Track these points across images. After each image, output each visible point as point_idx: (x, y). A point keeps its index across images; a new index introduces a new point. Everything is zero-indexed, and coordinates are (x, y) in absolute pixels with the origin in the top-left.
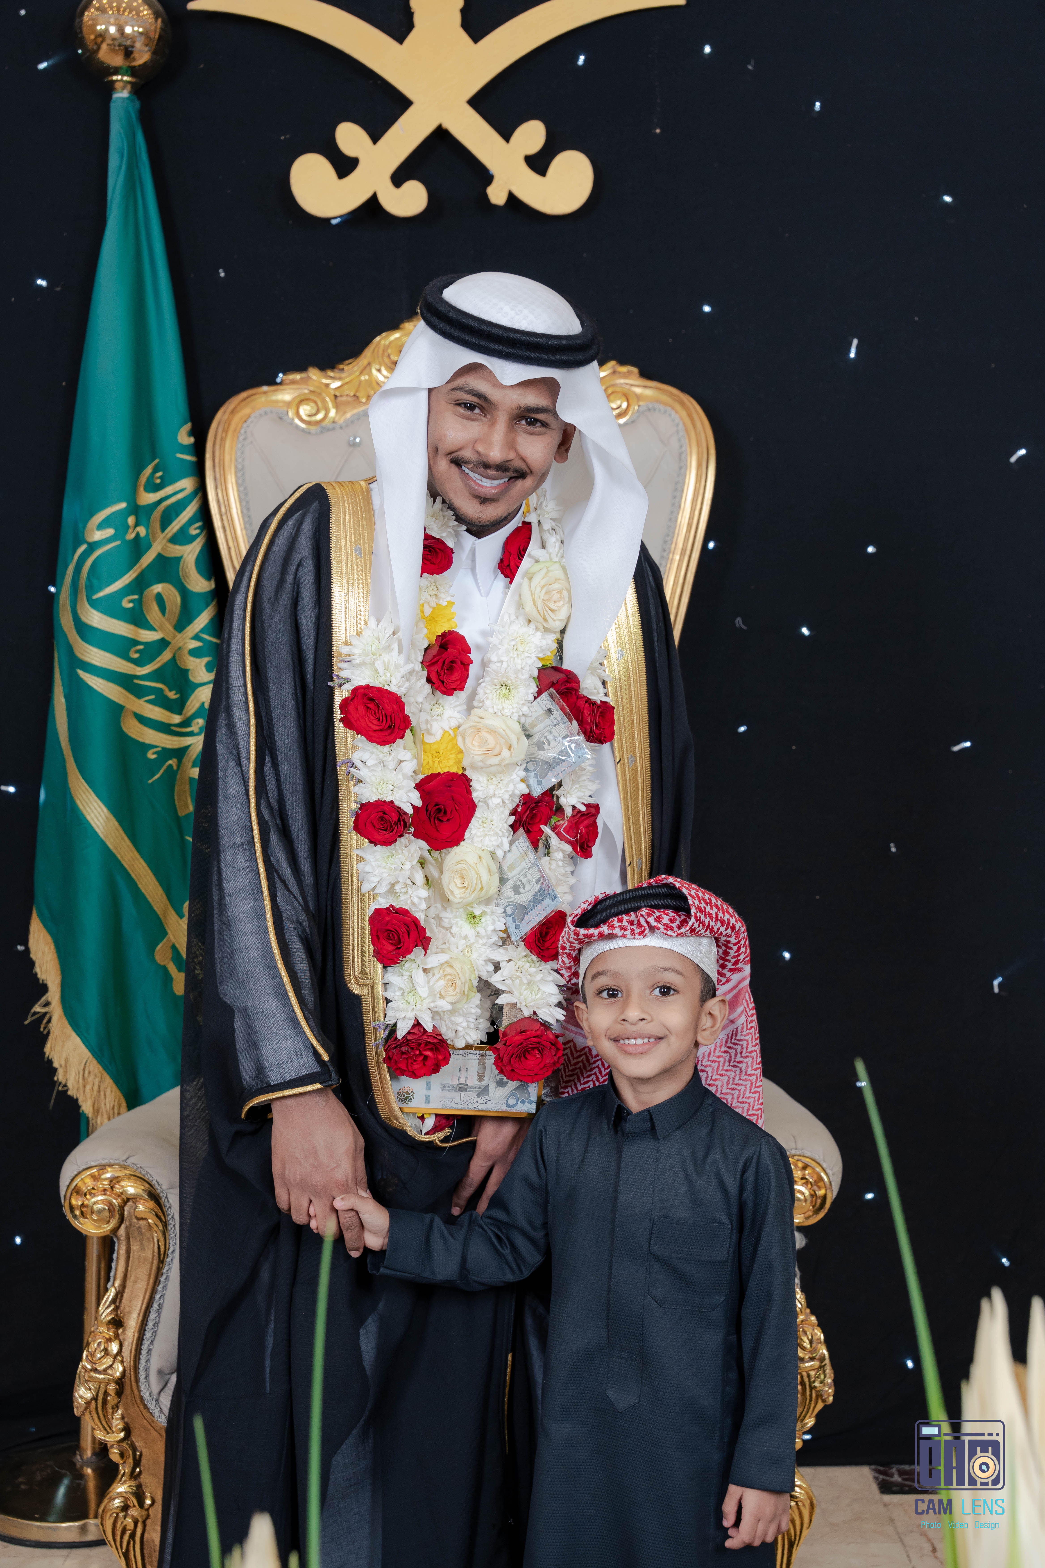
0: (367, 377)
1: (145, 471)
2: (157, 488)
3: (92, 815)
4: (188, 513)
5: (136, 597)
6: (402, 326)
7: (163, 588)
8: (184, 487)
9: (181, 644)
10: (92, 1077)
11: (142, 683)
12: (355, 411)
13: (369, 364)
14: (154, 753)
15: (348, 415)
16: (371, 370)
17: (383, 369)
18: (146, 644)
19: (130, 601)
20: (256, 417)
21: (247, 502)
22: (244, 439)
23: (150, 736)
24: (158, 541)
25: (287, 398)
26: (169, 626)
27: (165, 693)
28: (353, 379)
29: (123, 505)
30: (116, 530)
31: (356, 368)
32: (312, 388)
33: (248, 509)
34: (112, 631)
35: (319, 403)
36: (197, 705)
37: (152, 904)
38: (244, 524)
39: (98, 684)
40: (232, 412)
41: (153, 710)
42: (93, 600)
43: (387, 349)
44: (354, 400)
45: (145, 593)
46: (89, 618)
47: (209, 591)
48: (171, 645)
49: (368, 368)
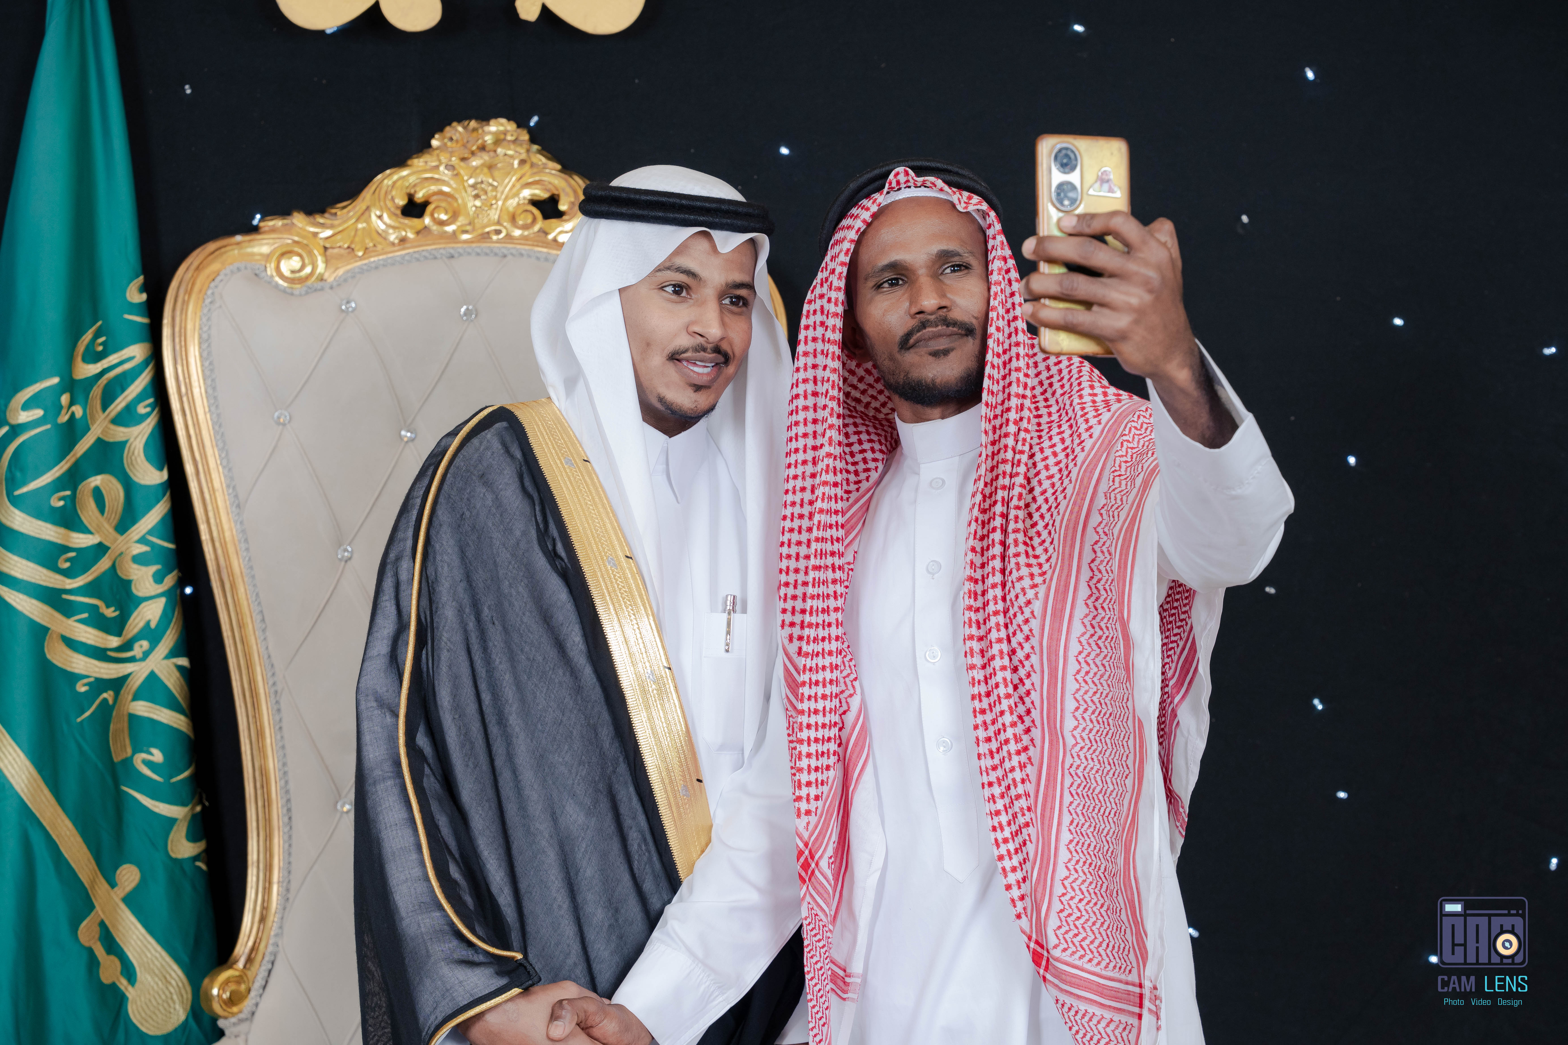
0: (364, 225)
1: (84, 337)
2: (98, 357)
3: (6, 762)
4: (137, 387)
5: (68, 493)
6: (409, 162)
7: (102, 480)
8: (132, 355)
9: (123, 549)
11: (72, 598)
12: (349, 267)
13: (368, 208)
14: (85, 685)
15: (341, 272)
16: (370, 216)
17: (385, 217)
18: (79, 550)
19: (60, 499)
20: (226, 275)
21: (213, 380)
22: (211, 303)
23: (81, 664)
24: (98, 422)
25: (265, 249)
26: (109, 528)
27: (101, 611)
28: (348, 227)
29: (56, 380)
30: (45, 411)
31: (351, 214)
32: (296, 239)
33: (214, 389)
34: (37, 536)
35: (305, 255)
36: (141, 624)
37: (77, 870)
38: (209, 407)
39: (18, 600)
40: (198, 268)
41: (86, 632)
42: (14, 497)
43: (391, 191)
44: (349, 253)
45: (80, 487)
46: (10, 518)
47: (162, 484)
48: (110, 551)
49: (367, 214)
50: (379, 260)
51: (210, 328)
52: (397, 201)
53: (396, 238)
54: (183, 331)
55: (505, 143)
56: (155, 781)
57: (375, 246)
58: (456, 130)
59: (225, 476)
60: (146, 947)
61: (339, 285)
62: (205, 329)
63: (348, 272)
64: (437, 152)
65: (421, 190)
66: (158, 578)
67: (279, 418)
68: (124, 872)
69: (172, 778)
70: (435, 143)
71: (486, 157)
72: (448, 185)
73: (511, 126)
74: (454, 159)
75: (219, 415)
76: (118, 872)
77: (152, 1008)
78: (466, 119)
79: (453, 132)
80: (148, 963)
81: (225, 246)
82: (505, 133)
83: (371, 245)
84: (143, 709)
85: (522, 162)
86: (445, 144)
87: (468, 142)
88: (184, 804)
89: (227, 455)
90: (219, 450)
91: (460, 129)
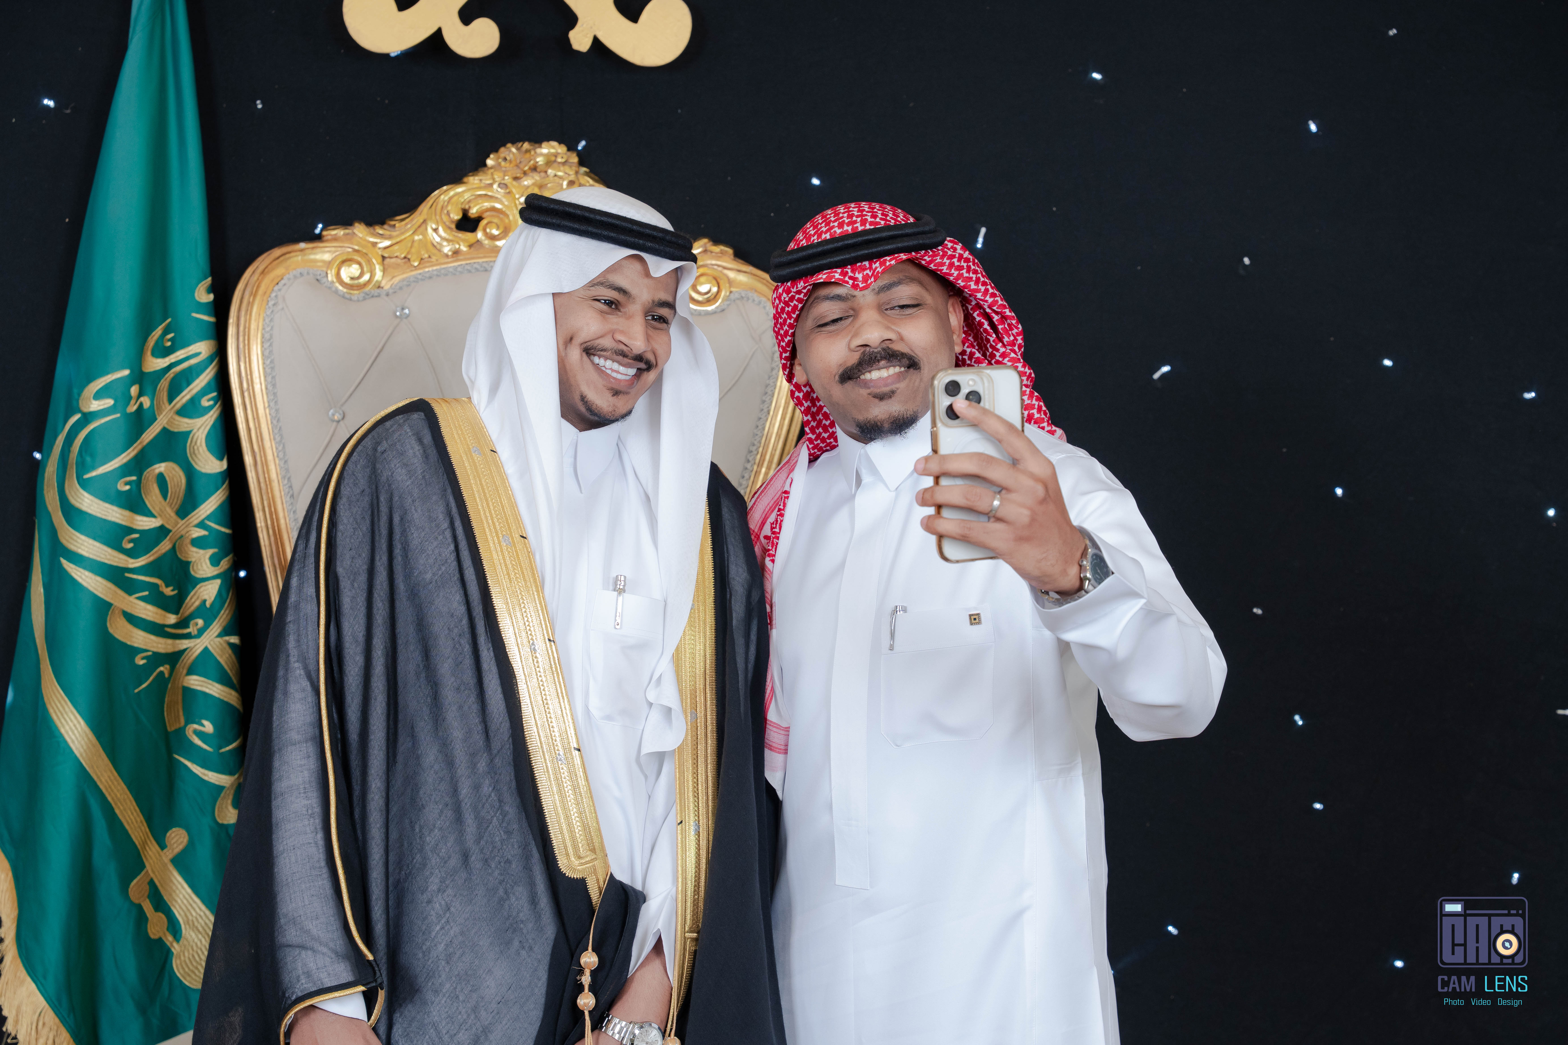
0: (421, 237)
1: (153, 333)
2: (167, 352)
3: (67, 728)
4: (201, 381)
5: (134, 478)
6: (465, 180)
7: (166, 467)
8: (198, 351)
9: (183, 533)
10: (46, 1030)
11: (134, 576)
12: (405, 276)
13: (425, 221)
14: (143, 658)
15: (396, 280)
16: (426, 229)
17: (441, 229)
18: (142, 532)
19: (126, 484)
20: (289, 279)
21: (273, 378)
22: (274, 305)
23: (140, 639)
24: (164, 413)
25: (327, 257)
26: (171, 513)
27: (161, 589)
28: (405, 239)
29: (126, 372)
30: (116, 401)
31: (409, 226)
32: (356, 248)
33: (274, 385)
34: (104, 517)
35: (364, 264)
36: (197, 603)
37: (130, 832)
38: (268, 402)
39: (83, 577)
40: (263, 272)
41: (145, 609)
42: (84, 480)
43: (447, 206)
44: (405, 263)
45: (145, 473)
46: (79, 500)
47: (221, 473)
48: (171, 534)
49: (423, 226)
50: (433, 271)
51: (272, 328)
52: (452, 215)
53: (450, 250)
54: (247, 330)
55: (555, 165)
56: (205, 750)
57: (430, 257)
58: (510, 151)
59: (281, 468)
60: (191, 905)
61: (395, 292)
62: (268, 329)
63: (403, 280)
64: (492, 170)
65: (475, 206)
66: (215, 561)
67: (333, 415)
68: (173, 835)
69: (221, 748)
70: (489, 162)
71: (537, 177)
72: (501, 202)
73: (561, 149)
74: (507, 178)
75: (277, 411)
76: (168, 834)
77: (194, 964)
78: (520, 141)
79: (507, 153)
80: (193, 921)
81: (289, 253)
82: (556, 155)
83: (426, 256)
84: (197, 683)
85: (571, 183)
86: (499, 164)
87: (520, 162)
88: (231, 773)
89: (284, 447)
90: (276, 443)
91: (514, 150)
